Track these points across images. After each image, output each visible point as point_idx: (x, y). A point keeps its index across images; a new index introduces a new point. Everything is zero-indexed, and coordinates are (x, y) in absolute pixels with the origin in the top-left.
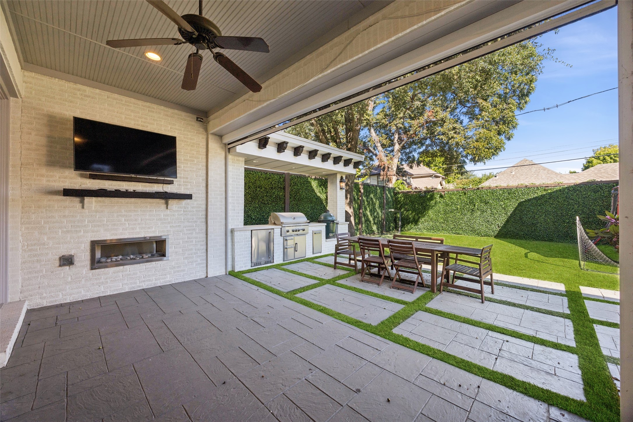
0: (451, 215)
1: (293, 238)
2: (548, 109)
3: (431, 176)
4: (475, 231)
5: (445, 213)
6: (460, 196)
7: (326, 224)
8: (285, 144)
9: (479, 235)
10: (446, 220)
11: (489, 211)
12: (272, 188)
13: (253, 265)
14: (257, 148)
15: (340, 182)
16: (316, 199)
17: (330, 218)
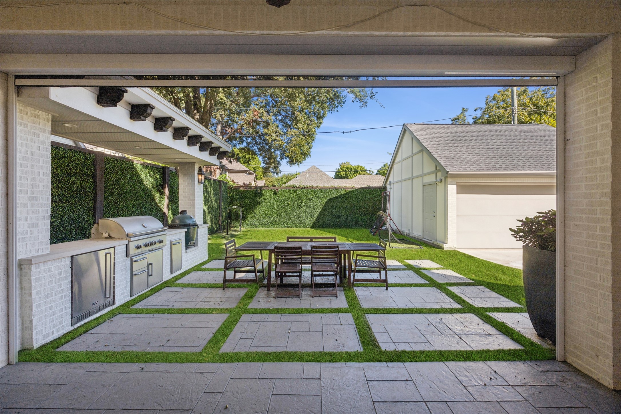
0: (284, 211)
1: (145, 256)
2: (346, 132)
3: (245, 172)
4: (302, 224)
5: (279, 208)
6: (291, 193)
7: (186, 230)
8: (149, 108)
9: (304, 227)
10: (279, 215)
11: (312, 207)
12: (69, 174)
13: (75, 320)
14: (94, 103)
15: (198, 174)
16: (145, 194)
17: (189, 222)
